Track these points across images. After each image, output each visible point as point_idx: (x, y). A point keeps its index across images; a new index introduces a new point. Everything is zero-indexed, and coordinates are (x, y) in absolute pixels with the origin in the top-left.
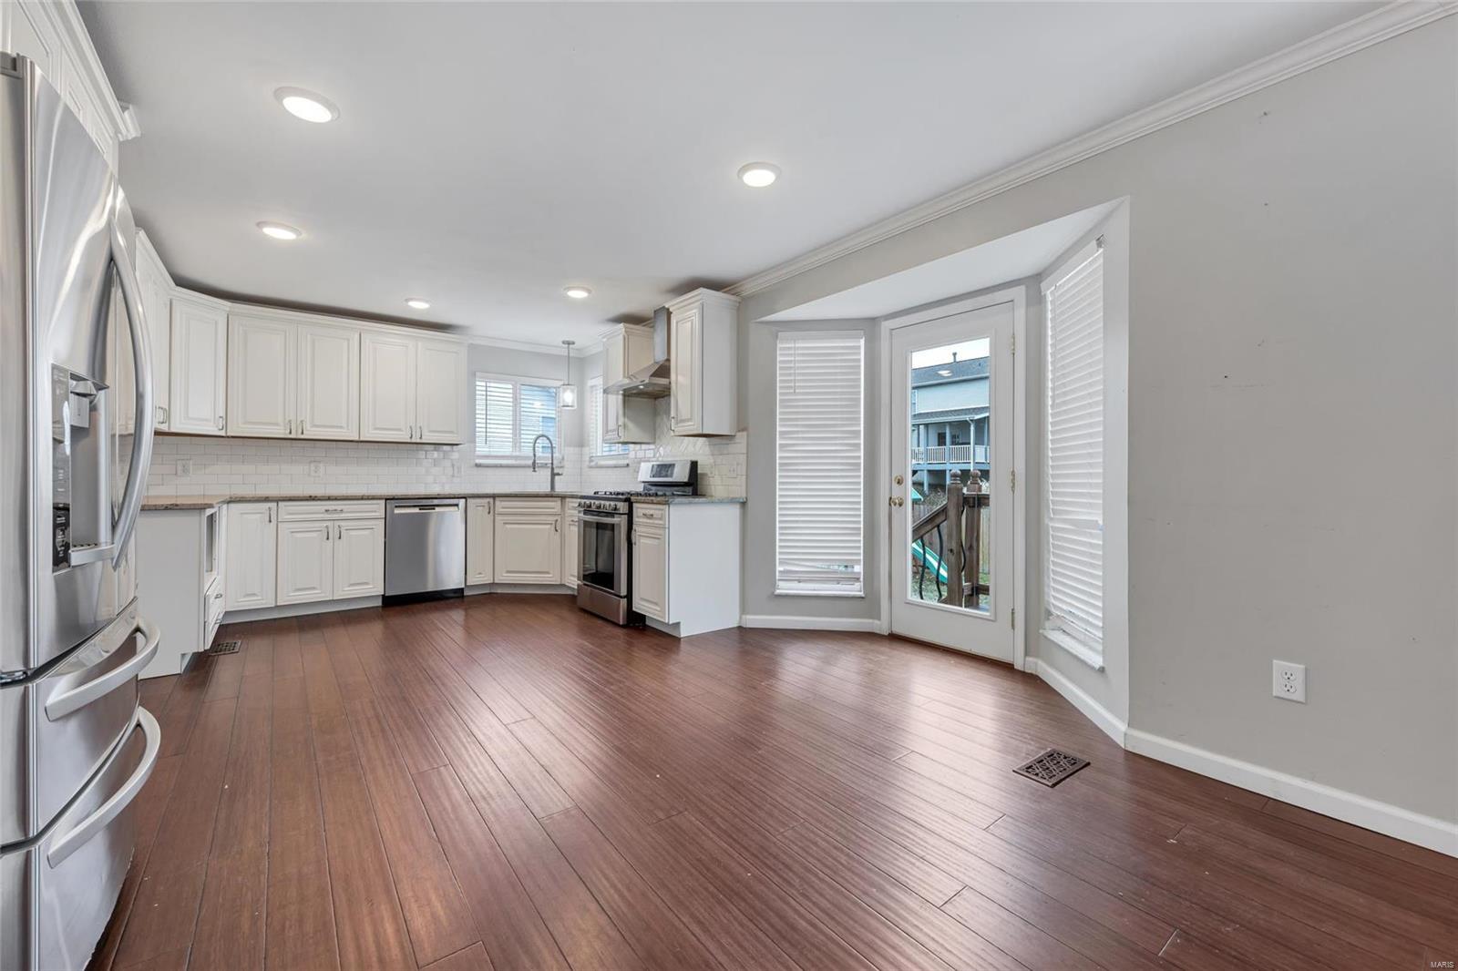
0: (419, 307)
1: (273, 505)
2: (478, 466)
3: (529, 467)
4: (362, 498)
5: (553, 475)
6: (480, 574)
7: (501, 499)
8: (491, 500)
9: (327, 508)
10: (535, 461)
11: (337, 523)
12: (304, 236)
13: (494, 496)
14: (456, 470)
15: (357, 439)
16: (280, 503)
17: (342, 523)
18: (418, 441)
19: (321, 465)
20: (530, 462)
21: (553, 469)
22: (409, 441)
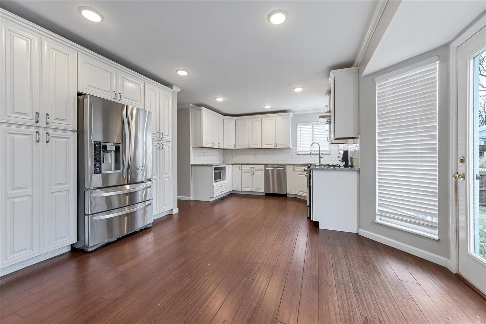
0: (268, 107)
1: (241, 165)
2: (298, 154)
3: (308, 155)
4: (258, 164)
5: (320, 157)
6: (291, 190)
7: (297, 166)
8: (294, 166)
9: (251, 167)
10: (311, 152)
11: (253, 171)
12: (225, 99)
13: (295, 165)
14: (291, 156)
15: (261, 148)
16: (242, 165)
17: (254, 171)
18: (276, 147)
19: (257, 155)
20: (309, 153)
21: (320, 155)
22: (274, 147)
